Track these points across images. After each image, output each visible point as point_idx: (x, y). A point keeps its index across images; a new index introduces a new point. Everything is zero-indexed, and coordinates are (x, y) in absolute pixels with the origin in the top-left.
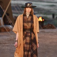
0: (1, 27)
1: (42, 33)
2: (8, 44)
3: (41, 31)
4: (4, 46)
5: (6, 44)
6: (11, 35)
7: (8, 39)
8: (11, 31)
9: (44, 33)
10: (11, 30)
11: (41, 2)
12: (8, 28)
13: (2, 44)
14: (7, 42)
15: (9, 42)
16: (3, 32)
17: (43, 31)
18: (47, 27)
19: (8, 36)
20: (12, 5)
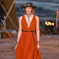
0: (3, 32)
1: (52, 40)
2: (11, 53)
3: (51, 38)
4: (6, 55)
5: (9, 53)
6: (14, 41)
7: (11, 46)
8: (15, 37)
9: (54, 40)
10: (15, 35)
11: (50, 2)
12: (11, 33)
13: (4, 52)
14: (10, 50)
15: (13, 50)
16: (5, 38)
17: (52, 38)
18: (57, 33)
19: (12, 43)
20: (16, 6)
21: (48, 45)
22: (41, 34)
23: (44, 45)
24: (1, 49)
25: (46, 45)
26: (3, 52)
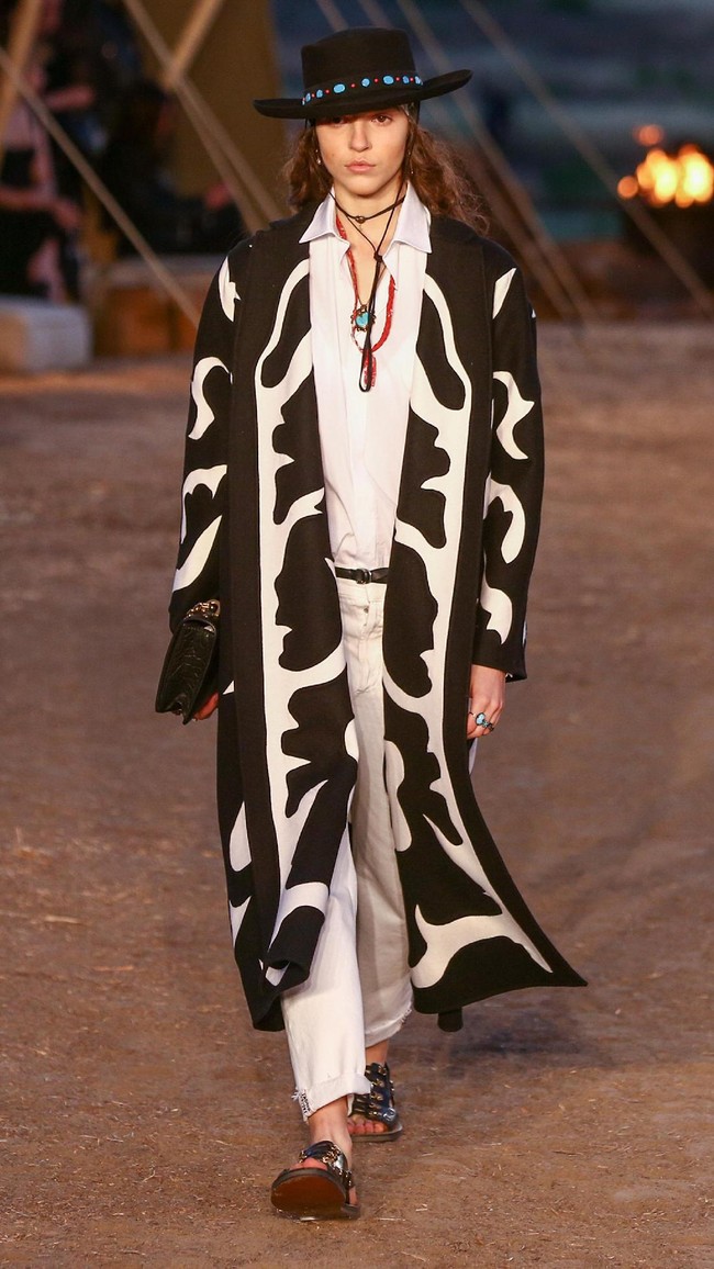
3: (702, 355)
16: (144, 356)
21: (665, 447)
22: (584, 307)
23: (614, 444)
24: (97, 493)
25: (637, 445)
26: (114, 523)
